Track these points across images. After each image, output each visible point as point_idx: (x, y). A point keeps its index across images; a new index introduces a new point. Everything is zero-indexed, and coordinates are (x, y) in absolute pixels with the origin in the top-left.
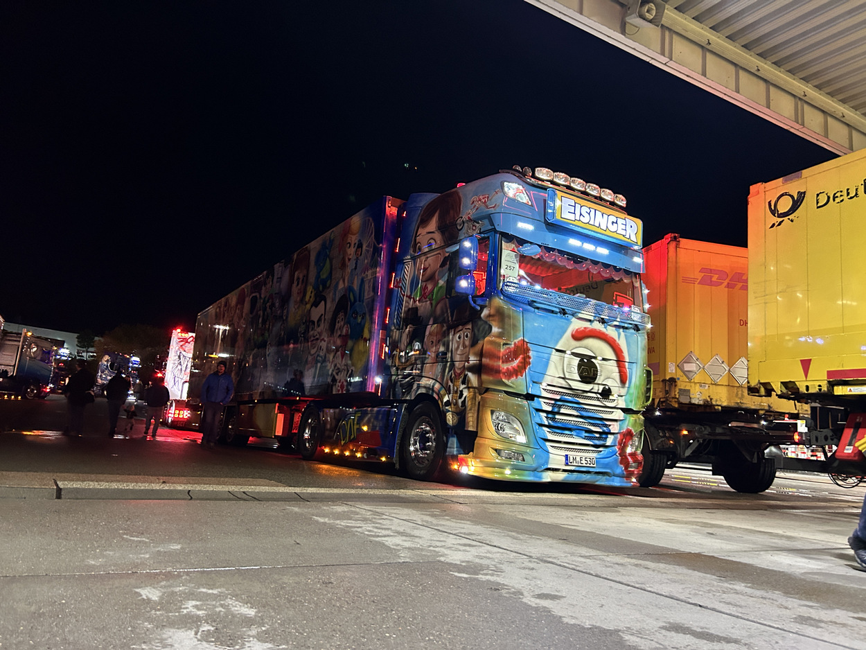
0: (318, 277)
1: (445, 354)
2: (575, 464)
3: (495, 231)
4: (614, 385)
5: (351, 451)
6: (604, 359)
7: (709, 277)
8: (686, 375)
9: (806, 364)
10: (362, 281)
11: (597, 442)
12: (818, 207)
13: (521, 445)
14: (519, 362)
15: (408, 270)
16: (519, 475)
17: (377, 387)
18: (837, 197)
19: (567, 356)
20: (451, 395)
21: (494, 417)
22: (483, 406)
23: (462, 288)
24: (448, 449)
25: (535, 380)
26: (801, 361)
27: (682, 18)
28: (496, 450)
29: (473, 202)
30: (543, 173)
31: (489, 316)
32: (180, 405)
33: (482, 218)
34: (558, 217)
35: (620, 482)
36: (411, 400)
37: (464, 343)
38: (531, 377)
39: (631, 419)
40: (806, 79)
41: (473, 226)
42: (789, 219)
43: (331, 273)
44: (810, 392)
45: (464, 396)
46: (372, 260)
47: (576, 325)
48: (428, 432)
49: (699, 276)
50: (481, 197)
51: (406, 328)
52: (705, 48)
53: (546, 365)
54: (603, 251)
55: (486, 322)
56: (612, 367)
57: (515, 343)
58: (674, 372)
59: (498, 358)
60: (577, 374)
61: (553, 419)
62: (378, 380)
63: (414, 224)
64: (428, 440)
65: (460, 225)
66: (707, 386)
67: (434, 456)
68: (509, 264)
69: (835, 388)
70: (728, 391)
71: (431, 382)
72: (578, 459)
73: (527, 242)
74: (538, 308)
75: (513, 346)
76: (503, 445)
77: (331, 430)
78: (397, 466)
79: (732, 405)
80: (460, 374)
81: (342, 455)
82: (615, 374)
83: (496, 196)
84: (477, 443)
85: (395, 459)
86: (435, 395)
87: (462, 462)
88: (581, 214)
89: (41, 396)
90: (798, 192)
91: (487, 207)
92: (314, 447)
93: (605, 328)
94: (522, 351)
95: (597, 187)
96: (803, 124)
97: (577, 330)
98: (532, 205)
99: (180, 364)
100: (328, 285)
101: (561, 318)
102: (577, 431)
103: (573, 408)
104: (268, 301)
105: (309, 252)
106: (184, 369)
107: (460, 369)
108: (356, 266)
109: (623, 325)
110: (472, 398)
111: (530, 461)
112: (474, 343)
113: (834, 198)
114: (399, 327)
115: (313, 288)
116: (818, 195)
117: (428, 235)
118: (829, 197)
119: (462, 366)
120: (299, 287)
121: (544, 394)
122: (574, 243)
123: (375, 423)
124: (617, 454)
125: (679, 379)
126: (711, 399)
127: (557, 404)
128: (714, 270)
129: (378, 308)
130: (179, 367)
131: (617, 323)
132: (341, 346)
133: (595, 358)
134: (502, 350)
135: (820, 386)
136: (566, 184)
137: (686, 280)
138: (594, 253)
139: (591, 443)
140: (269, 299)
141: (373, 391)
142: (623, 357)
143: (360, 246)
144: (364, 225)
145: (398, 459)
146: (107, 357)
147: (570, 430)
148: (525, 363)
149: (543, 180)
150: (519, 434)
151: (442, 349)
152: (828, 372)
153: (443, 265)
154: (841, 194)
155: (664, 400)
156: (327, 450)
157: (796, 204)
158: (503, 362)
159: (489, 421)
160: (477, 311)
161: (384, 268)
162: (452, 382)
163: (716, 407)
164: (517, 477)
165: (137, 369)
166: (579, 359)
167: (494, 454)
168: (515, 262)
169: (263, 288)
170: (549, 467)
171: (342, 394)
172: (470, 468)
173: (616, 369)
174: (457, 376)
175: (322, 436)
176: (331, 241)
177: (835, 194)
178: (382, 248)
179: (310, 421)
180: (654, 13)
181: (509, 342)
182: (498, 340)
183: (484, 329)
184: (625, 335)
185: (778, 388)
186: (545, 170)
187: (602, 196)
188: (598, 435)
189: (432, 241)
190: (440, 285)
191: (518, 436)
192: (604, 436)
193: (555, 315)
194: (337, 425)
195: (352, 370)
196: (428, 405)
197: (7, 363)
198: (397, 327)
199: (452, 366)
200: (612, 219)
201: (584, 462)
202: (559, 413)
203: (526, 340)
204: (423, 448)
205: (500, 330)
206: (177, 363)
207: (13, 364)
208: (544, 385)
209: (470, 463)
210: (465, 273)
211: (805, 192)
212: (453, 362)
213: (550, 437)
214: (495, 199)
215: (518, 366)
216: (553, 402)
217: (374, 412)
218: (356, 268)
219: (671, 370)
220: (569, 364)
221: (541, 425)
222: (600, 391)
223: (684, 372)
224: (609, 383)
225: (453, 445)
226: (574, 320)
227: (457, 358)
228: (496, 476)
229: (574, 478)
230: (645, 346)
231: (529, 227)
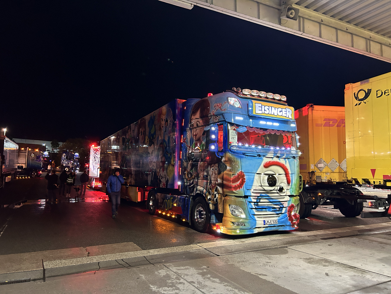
0: (150, 133)
1: (207, 176)
2: (268, 224)
3: (225, 121)
4: (284, 185)
5: (170, 214)
6: (279, 174)
7: (328, 122)
8: (319, 169)
9: (373, 171)
10: (169, 138)
11: (278, 212)
12: (377, 97)
13: (243, 219)
14: (240, 182)
15: (189, 134)
16: (244, 232)
17: (179, 186)
18: (386, 93)
19: (262, 175)
20: (211, 196)
21: (230, 208)
22: (225, 203)
23: (212, 150)
24: (211, 220)
25: (248, 189)
26: (371, 169)
27: (308, 11)
28: (232, 222)
29: (215, 106)
30: (246, 92)
31: (225, 161)
32: (97, 179)
33: (219, 115)
34: (254, 113)
35: (289, 228)
36: (193, 195)
37: (215, 172)
38: (246, 188)
39: (293, 199)
40: (371, 30)
41: (216, 118)
42: (364, 102)
43: (155, 132)
44: (375, 184)
45: (217, 197)
46: (172, 128)
47: (265, 160)
48: (202, 211)
49: (324, 122)
50: (218, 104)
51: (190, 162)
52: (321, 23)
53: (253, 181)
54: (277, 124)
55: (224, 164)
56: (283, 178)
57: (238, 174)
58: (313, 168)
59: (231, 181)
60: (267, 183)
61: (257, 205)
62: (179, 183)
63: (190, 113)
64: (202, 215)
65: (210, 117)
66: (329, 173)
67: (205, 222)
68: (233, 137)
69: (387, 183)
70: (339, 175)
71: (202, 189)
72: (270, 221)
73: (240, 126)
74: (247, 156)
75: (237, 175)
76: (235, 220)
77: (161, 203)
78: (190, 224)
79: (341, 181)
80: (214, 187)
81: (166, 216)
82: (284, 180)
83: (225, 105)
84: (224, 219)
85: (189, 221)
86: (204, 195)
87: (218, 227)
88: (265, 110)
89: (38, 176)
90: (368, 89)
91: (221, 109)
92: (154, 209)
93: (279, 159)
94: (241, 176)
95: (272, 94)
96: (370, 52)
97: (266, 163)
98: (242, 108)
99: (95, 160)
100: (154, 137)
101: (259, 158)
102: (269, 209)
103: (266, 199)
104: (129, 141)
105: (145, 120)
106: (97, 162)
107: (214, 184)
108: (166, 130)
109: (287, 157)
110: (220, 199)
111: (248, 226)
112: (219, 173)
113: (385, 93)
114: (186, 160)
115: (148, 137)
116: (377, 91)
117: (196, 119)
118: (382, 93)
119: (214, 183)
120: (142, 136)
121: (253, 194)
122: (262, 122)
123: (179, 203)
124: (287, 216)
125: (316, 171)
126: (331, 179)
127: (258, 198)
128: (330, 119)
129: (177, 151)
130: (95, 162)
131: (285, 157)
132: (162, 166)
133: (275, 174)
134: (232, 177)
135: (380, 182)
136: (257, 95)
137: (317, 125)
138: (272, 126)
139: (275, 213)
140: (130, 140)
141: (177, 188)
142: (288, 172)
143: (167, 121)
144: (168, 111)
145: (190, 221)
146: (64, 154)
147: (265, 209)
148: (243, 182)
149: (246, 95)
150: (242, 213)
151: (205, 174)
152: (383, 175)
153: (203, 134)
154: (388, 91)
155: (309, 181)
156: (160, 212)
157: (367, 95)
158: (232, 183)
159: (229, 210)
160: (220, 158)
161: (178, 132)
162: (211, 190)
163: (334, 183)
164: (243, 233)
165: (78, 158)
166: (268, 176)
167: (232, 224)
168: (236, 135)
169: (127, 134)
170: (256, 227)
171: (164, 188)
172: (221, 230)
173: (285, 178)
174: (213, 187)
175: (157, 205)
176: (154, 117)
177: (385, 91)
178: (176, 123)
179: (152, 197)
180: (294, 14)
181: (235, 173)
182: (230, 173)
183: (223, 167)
184: (289, 162)
185: (361, 182)
186: (247, 90)
187: (275, 98)
188: (278, 209)
189: (198, 123)
190: (203, 144)
191: (242, 215)
192: (281, 209)
193: (255, 157)
194: (163, 202)
195: (168, 178)
196: (200, 199)
197: (23, 162)
198: (186, 161)
199: (211, 182)
200: (280, 109)
201: (272, 222)
202: (260, 202)
203: (243, 171)
204: (200, 218)
205: (231, 168)
206: (94, 160)
207: (25, 163)
208: (252, 190)
209: (221, 228)
210: (213, 142)
211: (371, 89)
212: (210, 180)
213: (256, 213)
214: (225, 106)
215: (240, 184)
216: (257, 197)
217: (179, 198)
218: (166, 131)
219: (312, 168)
220: (263, 179)
221: (252, 209)
222: (278, 189)
223: (318, 168)
224: (282, 185)
225: (213, 219)
226: (264, 158)
227: (213, 179)
228: (233, 234)
229: (268, 229)
230: (298, 165)
231: (241, 119)
